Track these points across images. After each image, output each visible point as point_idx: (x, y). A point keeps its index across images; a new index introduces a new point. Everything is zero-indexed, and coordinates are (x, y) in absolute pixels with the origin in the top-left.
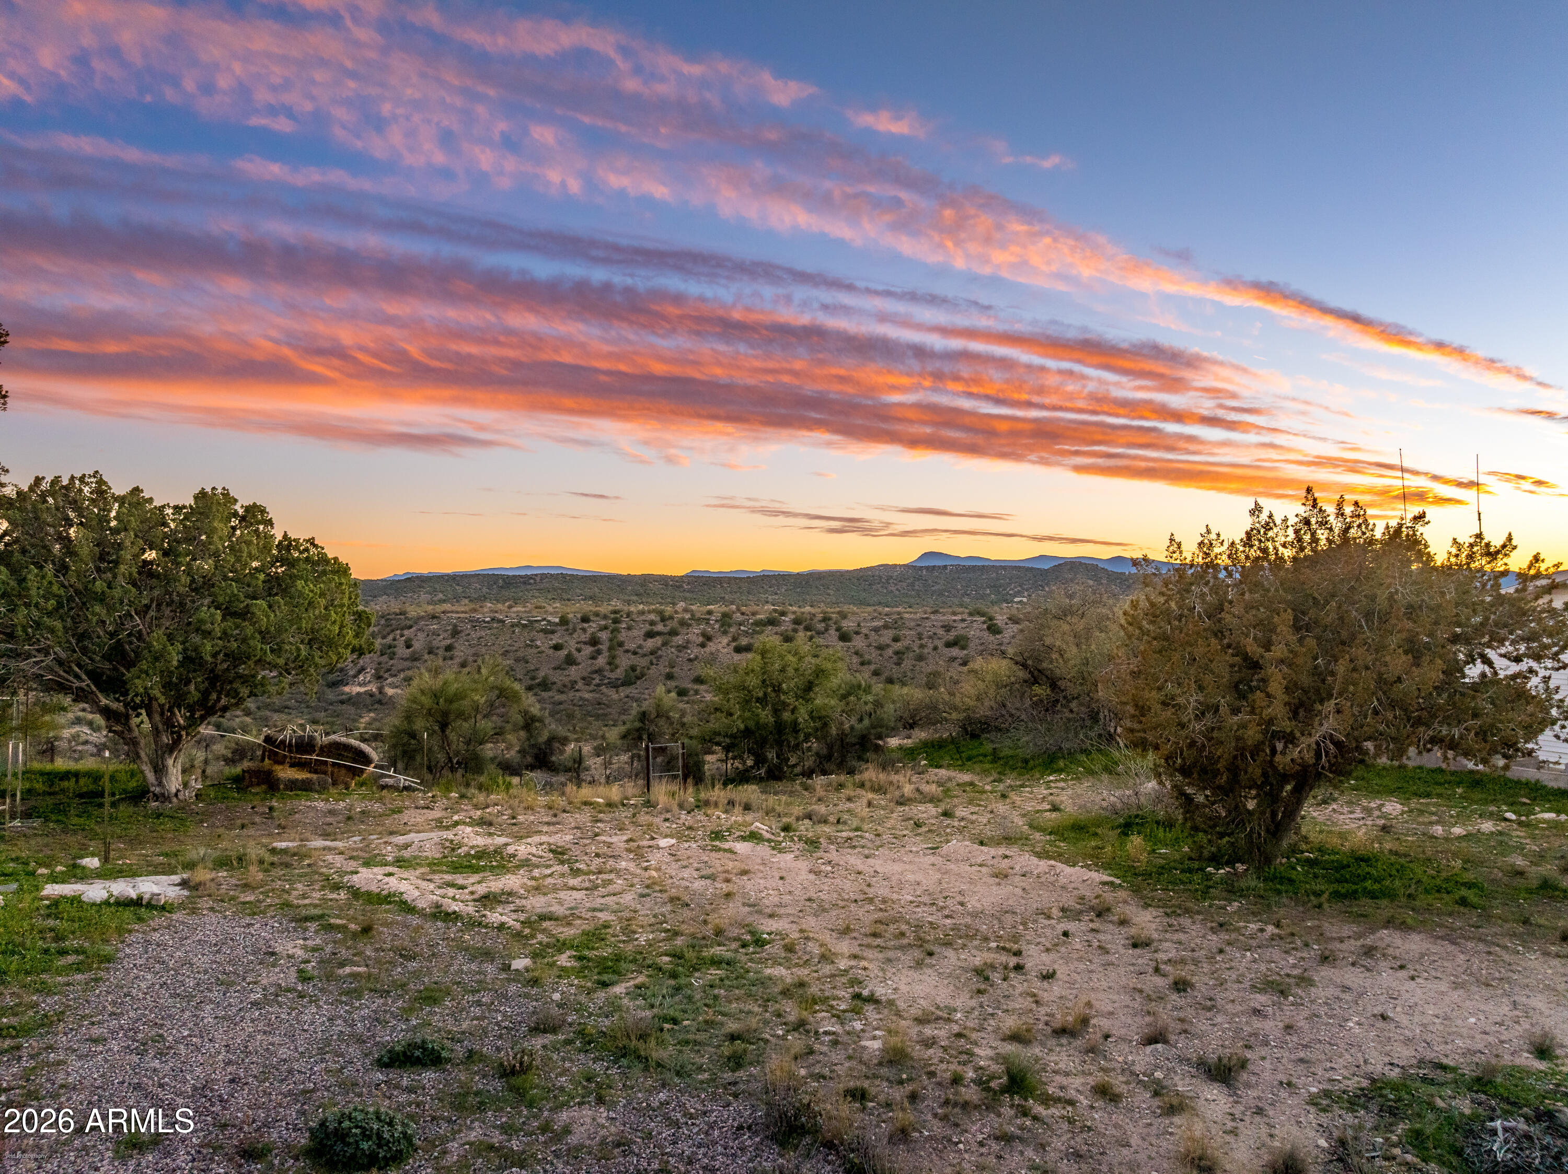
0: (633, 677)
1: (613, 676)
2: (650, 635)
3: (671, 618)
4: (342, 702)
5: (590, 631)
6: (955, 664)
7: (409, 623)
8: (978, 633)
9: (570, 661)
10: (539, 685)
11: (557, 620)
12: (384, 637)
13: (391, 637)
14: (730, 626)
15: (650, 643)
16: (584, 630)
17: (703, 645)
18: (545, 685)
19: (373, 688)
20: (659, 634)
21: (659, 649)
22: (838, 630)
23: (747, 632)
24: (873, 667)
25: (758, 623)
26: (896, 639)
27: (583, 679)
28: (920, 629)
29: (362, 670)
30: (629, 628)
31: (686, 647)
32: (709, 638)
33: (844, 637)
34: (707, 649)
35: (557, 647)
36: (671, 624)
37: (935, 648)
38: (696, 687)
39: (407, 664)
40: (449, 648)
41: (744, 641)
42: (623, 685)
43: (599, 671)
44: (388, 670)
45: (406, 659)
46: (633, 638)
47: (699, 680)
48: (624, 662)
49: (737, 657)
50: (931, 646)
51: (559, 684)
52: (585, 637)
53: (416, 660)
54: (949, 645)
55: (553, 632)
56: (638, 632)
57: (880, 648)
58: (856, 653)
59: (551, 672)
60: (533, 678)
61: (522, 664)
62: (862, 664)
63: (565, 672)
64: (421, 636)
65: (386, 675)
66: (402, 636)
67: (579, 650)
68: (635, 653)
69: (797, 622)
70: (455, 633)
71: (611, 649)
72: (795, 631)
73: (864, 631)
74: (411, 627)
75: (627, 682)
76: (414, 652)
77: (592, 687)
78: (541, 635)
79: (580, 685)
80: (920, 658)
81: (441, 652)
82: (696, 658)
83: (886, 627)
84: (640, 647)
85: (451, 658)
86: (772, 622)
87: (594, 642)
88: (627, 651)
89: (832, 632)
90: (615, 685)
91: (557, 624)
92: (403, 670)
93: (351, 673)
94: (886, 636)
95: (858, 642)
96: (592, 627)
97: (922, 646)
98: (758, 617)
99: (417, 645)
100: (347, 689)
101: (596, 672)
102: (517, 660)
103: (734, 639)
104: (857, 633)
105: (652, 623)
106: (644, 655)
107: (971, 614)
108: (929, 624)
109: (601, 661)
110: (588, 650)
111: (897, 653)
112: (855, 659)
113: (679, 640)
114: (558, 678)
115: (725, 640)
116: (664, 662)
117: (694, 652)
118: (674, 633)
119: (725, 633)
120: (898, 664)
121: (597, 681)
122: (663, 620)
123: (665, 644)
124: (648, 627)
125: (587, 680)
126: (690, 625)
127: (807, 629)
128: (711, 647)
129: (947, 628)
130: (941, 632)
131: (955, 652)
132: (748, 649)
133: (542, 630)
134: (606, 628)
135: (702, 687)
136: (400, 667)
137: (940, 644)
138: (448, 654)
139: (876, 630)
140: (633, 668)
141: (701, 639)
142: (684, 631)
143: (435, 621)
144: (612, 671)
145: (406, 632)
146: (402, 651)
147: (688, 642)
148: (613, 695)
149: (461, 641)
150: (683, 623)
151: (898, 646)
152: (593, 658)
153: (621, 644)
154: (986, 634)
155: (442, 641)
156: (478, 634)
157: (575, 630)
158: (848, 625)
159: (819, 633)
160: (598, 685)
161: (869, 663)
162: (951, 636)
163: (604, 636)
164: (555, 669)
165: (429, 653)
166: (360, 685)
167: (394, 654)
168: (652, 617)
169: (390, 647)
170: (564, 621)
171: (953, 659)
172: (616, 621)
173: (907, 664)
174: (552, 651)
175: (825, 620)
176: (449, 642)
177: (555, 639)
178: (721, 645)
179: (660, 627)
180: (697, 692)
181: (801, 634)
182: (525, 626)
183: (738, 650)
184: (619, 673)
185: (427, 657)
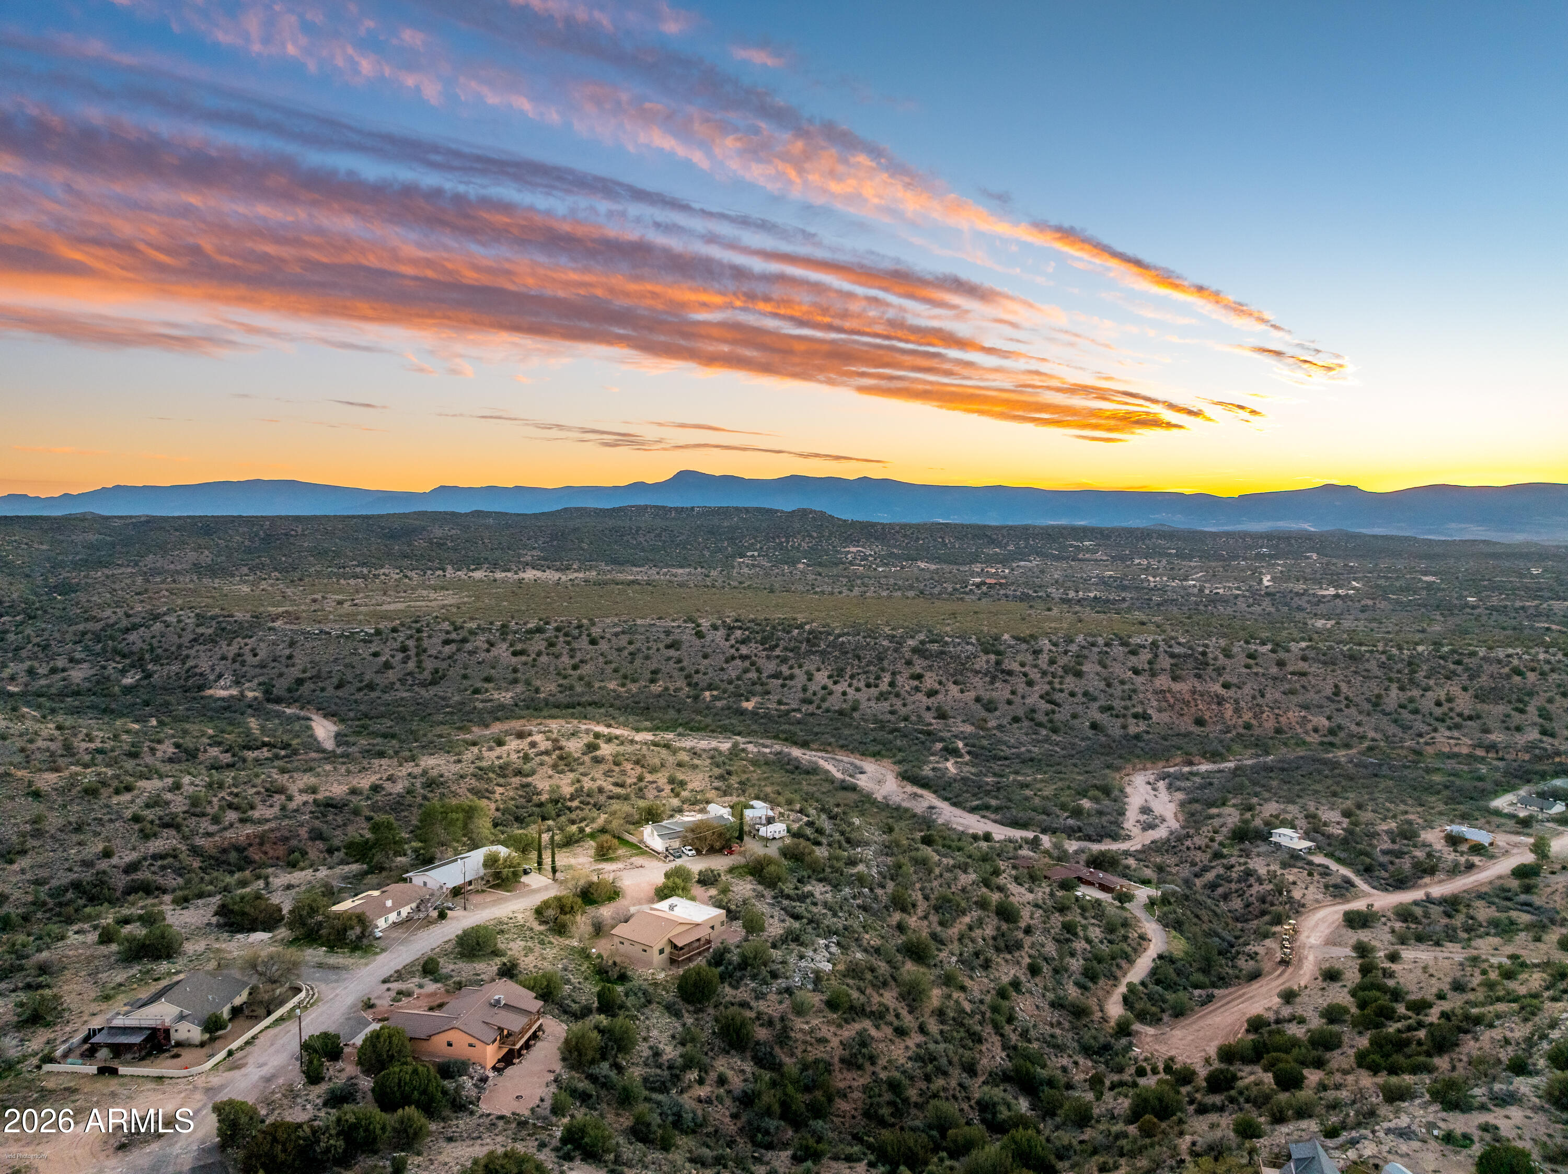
0: (437, 678)
1: (421, 677)
2: (447, 642)
3: (462, 627)
5: (401, 639)
6: (671, 663)
8: (689, 637)
9: (387, 666)
10: (367, 686)
11: (372, 631)
12: (229, 645)
13: (235, 645)
14: (507, 634)
15: (448, 649)
16: (395, 639)
17: (488, 651)
18: (371, 687)
19: (234, 692)
20: (453, 641)
21: (454, 654)
22: (589, 635)
23: (520, 639)
24: (613, 666)
25: (530, 632)
26: (630, 643)
27: (399, 680)
28: (648, 634)
29: (220, 676)
30: (430, 637)
31: (475, 652)
32: (492, 645)
33: (593, 642)
34: (492, 653)
35: (376, 655)
36: (463, 634)
37: (658, 650)
38: (486, 685)
39: (258, 670)
40: (290, 657)
41: (519, 647)
42: (430, 684)
43: (410, 674)
44: (244, 676)
45: (256, 667)
46: (433, 645)
47: (488, 680)
48: (429, 665)
49: (514, 660)
50: (655, 647)
51: (382, 685)
52: (397, 645)
53: (264, 667)
54: (668, 647)
55: (370, 642)
56: (437, 640)
57: (619, 650)
58: (602, 654)
59: (374, 675)
60: (361, 681)
61: (349, 670)
62: (606, 663)
63: (386, 675)
65: (243, 680)
67: (393, 656)
68: (436, 658)
69: (558, 629)
70: (292, 644)
71: (417, 655)
72: (557, 637)
73: (608, 636)
75: (433, 683)
76: (262, 661)
77: (407, 687)
78: (362, 644)
79: (398, 686)
80: (647, 658)
81: (283, 660)
82: (484, 661)
83: (623, 632)
84: (440, 652)
85: (293, 665)
86: (539, 630)
87: (404, 649)
88: (430, 656)
89: (584, 637)
90: (423, 685)
91: (372, 635)
93: (212, 677)
94: (623, 640)
95: (603, 646)
96: (401, 637)
97: (649, 648)
98: (530, 626)
99: (263, 654)
100: (212, 692)
101: (408, 674)
102: (346, 666)
103: (511, 645)
104: (602, 638)
105: (448, 632)
106: (444, 660)
107: (685, 621)
108: (654, 629)
109: (411, 665)
110: (400, 656)
111: (631, 654)
112: (601, 659)
113: (469, 646)
114: (379, 680)
115: (505, 646)
116: (459, 665)
117: (482, 656)
118: (464, 641)
119: (504, 640)
120: (631, 663)
121: (410, 682)
122: (456, 629)
123: (458, 650)
124: (444, 636)
125: (402, 681)
126: (476, 634)
127: (566, 635)
128: (495, 652)
129: (668, 633)
130: (662, 636)
131: (672, 652)
132: (522, 653)
133: (362, 640)
134: (411, 637)
135: (491, 685)
136: (253, 673)
137: (661, 646)
138: (289, 662)
139: (616, 635)
140: (437, 671)
141: (486, 646)
142: (472, 638)
144: (420, 673)
146: (251, 659)
147: (477, 648)
148: (423, 692)
149: (298, 651)
150: (472, 632)
151: (631, 648)
152: (405, 663)
153: (425, 651)
154: (694, 637)
155: (281, 651)
156: (312, 645)
157: (387, 640)
158: (596, 631)
159: (575, 638)
160: (412, 685)
161: (611, 662)
162: (669, 641)
163: (411, 643)
164: (376, 672)
165: (274, 661)
166: (222, 688)
167: (244, 661)
168: (446, 626)
169: (239, 655)
170: (378, 632)
171: (669, 659)
172: (419, 631)
173: (638, 662)
174: (371, 658)
175: (579, 627)
176: (287, 652)
177: (374, 648)
178: (502, 651)
179: (454, 636)
180: (487, 691)
181: (561, 639)
182: (347, 637)
183: (515, 654)
184: (427, 675)
185: (273, 664)
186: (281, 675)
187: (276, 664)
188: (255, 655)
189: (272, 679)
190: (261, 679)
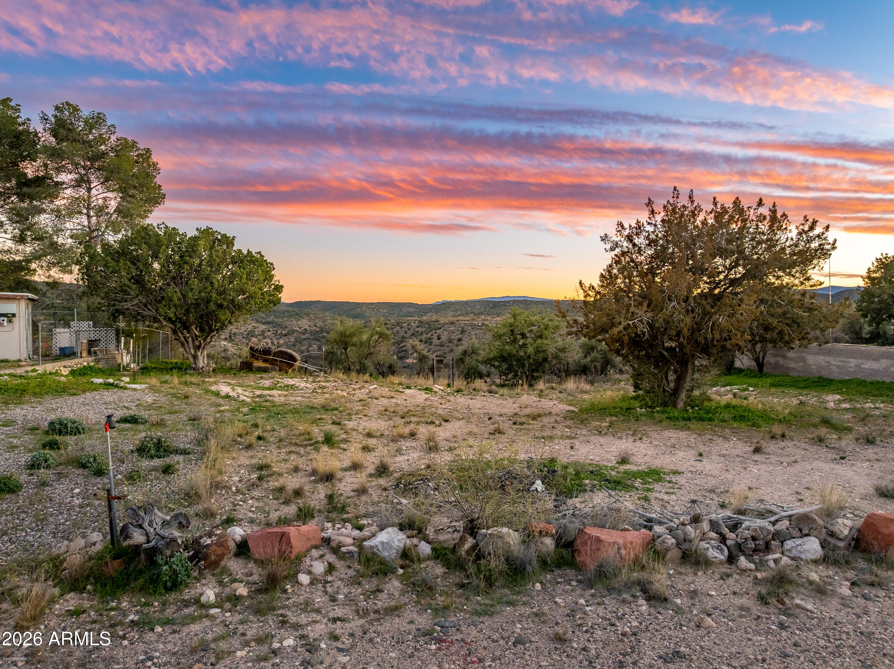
4: (405, 367)
7: (439, 326)
12: (427, 334)
13: (430, 334)
39: (439, 348)
40: (460, 340)
45: (438, 346)
53: (442, 346)
64: (445, 333)
66: (436, 333)
70: (463, 332)
74: (440, 328)
76: (442, 342)
81: (455, 342)
85: (461, 345)
92: (436, 351)
93: (410, 352)
99: (444, 338)
100: (408, 361)
136: (435, 350)
138: (459, 343)
143: (453, 325)
145: (438, 331)
146: (435, 341)
149: (466, 336)
155: (456, 336)
156: (475, 333)
165: (450, 342)
167: (432, 342)
169: (430, 339)
176: (459, 336)
185: (448, 344)
186: (451, 351)
187: (450, 344)
188: (439, 339)
189: (445, 353)
190: (439, 353)
